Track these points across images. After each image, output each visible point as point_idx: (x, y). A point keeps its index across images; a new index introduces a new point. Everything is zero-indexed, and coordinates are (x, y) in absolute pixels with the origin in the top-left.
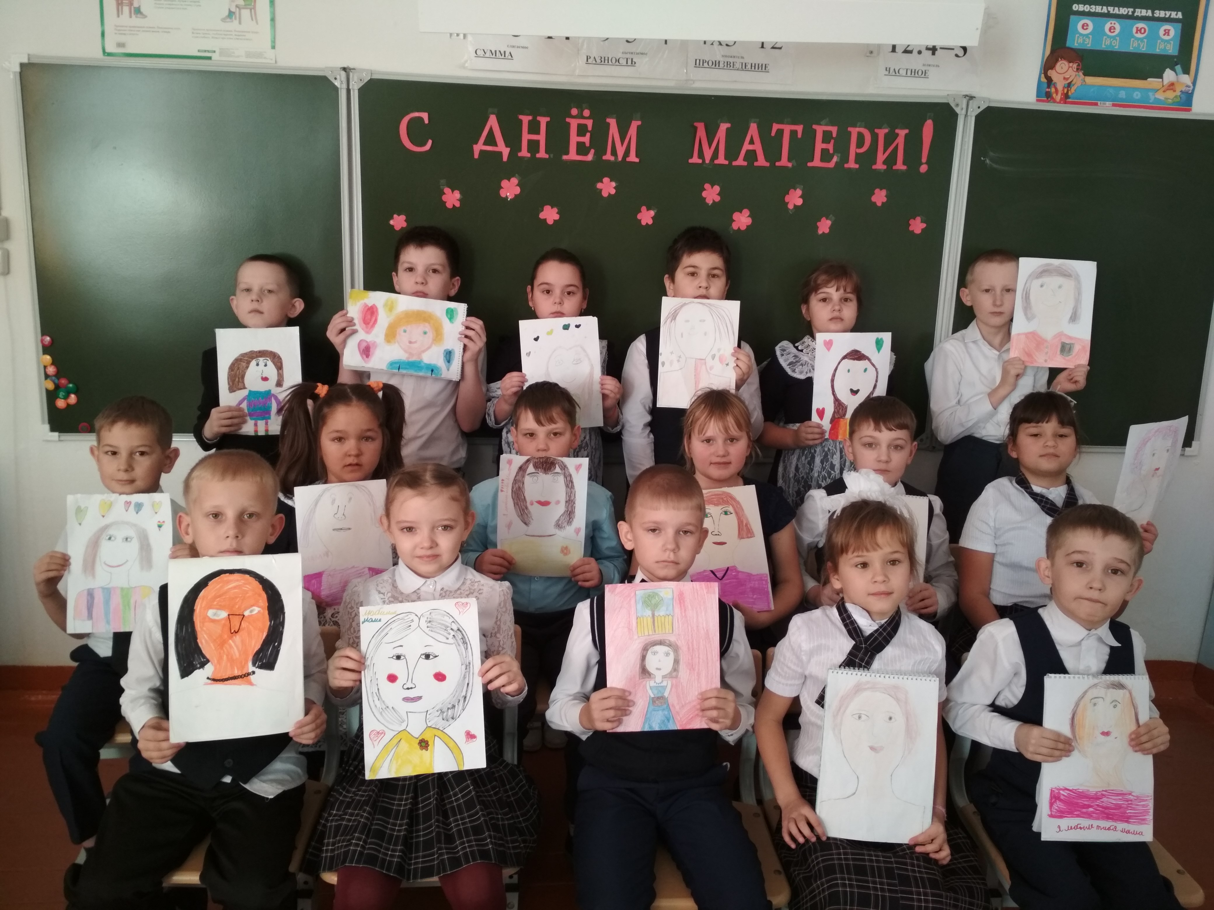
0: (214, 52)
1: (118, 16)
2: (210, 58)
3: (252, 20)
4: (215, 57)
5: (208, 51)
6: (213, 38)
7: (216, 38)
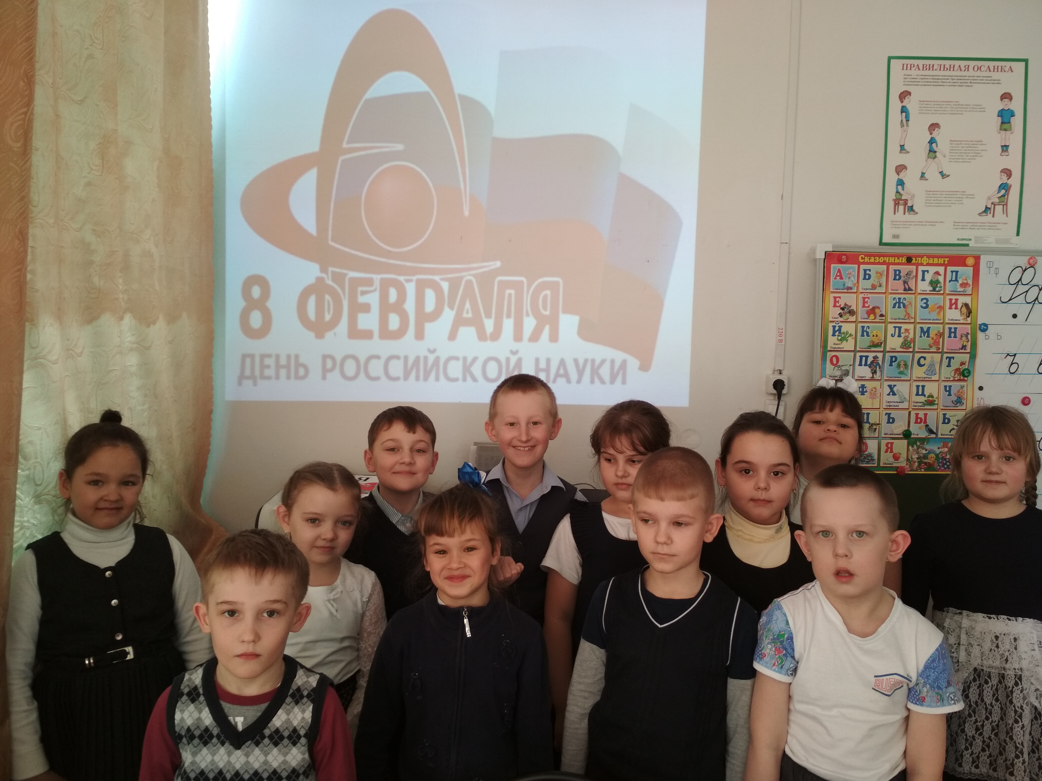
0: (971, 240)
1: (895, 214)
2: (967, 245)
3: (1004, 214)
4: (972, 244)
5: (966, 240)
6: (970, 228)
7: (973, 229)
